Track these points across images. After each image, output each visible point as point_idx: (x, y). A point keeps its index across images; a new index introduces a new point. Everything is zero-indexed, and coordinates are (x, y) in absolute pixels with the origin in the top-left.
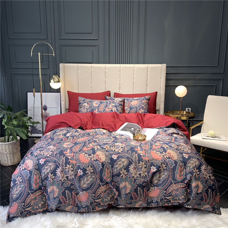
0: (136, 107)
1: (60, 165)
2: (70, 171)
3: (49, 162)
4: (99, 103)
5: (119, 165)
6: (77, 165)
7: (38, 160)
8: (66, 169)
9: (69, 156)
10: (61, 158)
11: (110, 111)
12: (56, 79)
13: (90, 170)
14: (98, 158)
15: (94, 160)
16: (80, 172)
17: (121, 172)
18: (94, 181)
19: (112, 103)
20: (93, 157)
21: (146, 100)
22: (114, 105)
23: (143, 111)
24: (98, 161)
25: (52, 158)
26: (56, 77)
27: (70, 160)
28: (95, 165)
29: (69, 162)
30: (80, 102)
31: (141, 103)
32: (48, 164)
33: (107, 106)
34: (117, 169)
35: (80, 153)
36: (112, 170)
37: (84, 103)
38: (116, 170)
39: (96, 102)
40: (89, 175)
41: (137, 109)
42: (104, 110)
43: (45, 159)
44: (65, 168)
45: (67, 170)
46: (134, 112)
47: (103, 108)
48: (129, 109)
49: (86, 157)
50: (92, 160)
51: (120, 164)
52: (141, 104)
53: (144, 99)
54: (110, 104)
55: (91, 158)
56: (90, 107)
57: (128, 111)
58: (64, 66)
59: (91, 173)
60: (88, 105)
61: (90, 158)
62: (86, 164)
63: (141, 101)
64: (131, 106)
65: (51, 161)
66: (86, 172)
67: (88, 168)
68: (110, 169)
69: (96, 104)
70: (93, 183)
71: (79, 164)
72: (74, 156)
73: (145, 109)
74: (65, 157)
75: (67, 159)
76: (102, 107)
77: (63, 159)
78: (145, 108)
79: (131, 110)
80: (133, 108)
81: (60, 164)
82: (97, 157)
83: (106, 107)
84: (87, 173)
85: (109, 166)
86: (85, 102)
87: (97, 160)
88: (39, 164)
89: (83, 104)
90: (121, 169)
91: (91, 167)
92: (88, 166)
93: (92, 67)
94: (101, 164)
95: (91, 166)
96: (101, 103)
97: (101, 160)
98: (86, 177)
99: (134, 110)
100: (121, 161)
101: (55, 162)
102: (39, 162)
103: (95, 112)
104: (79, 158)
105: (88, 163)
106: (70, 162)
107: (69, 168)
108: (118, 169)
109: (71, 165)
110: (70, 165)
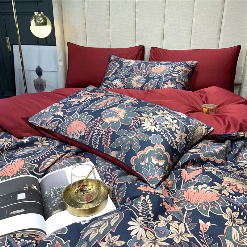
0: (160, 77)
23: (173, 86)
31: (172, 71)
41: (160, 80)
46: (152, 86)
52: (171, 73)
63: (174, 68)
64: (149, 74)
73: (177, 83)
78: (177, 80)
79: (147, 82)
80: (153, 78)
99: (153, 81)
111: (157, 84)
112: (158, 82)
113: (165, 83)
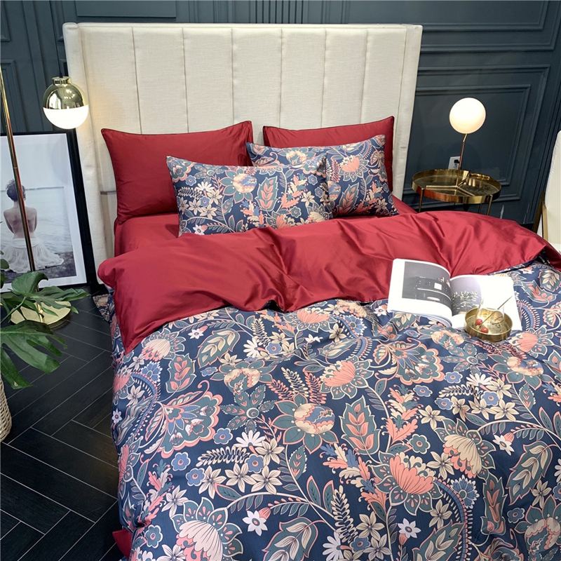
0: (359, 180)
1: (337, 524)
2: (376, 536)
3: (285, 518)
4: (254, 181)
5: (527, 472)
6: (392, 504)
7: (237, 516)
8: (360, 531)
9: (354, 478)
10: (329, 494)
11: (297, 205)
12: (68, 91)
13: (440, 515)
14: (460, 465)
15: (449, 475)
16: (408, 529)
17: (535, 493)
18: (459, 546)
19: (295, 178)
20: (443, 464)
21: (379, 150)
22: (303, 182)
23: (379, 189)
24: (463, 476)
25: (294, 500)
26: (65, 85)
27: (364, 494)
28: (455, 492)
29: (365, 503)
30: (182, 179)
31: (369, 164)
32: (285, 527)
33: (281, 189)
34: (522, 487)
35: (391, 457)
36: (507, 492)
37: (200, 181)
38: (515, 490)
39: (242, 176)
40: (441, 531)
41: (360, 184)
42: (278, 205)
43: (267, 510)
44: (355, 529)
45: (364, 535)
46: (353, 195)
47: (272, 198)
48: (337, 189)
49: (419, 470)
50: (441, 478)
51: (530, 468)
52: (370, 168)
53: (373, 150)
54: (289, 180)
55: (437, 471)
56: (226, 198)
57: (335, 193)
58: (82, 34)
59: (446, 522)
60: (218, 192)
61: (432, 469)
62: (426, 494)
63: (369, 158)
64: (342, 177)
65: (295, 516)
66: (431, 524)
67: (434, 508)
68: (501, 491)
69: (243, 182)
70: (456, 552)
71: (400, 500)
72: (372, 476)
73: (383, 183)
74: (341, 488)
75: (352, 492)
76: (267, 194)
77: (338, 495)
78: (382, 180)
79: (343, 190)
80: (350, 182)
81: (333, 522)
82: (455, 459)
83: (280, 195)
84: (433, 527)
85: (495, 481)
86: (202, 180)
87: (458, 474)
88: (247, 537)
89: (196, 185)
90: (533, 484)
91: (444, 502)
92: (435, 502)
93: (183, 36)
94: (474, 482)
95: (442, 499)
96: (260, 178)
97: (469, 469)
98: (430, 539)
99: (353, 188)
100: (529, 455)
101: (311, 514)
102: (244, 527)
103: (248, 216)
104: (395, 481)
105: (431, 491)
106: (367, 503)
107: (370, 527)
108: (525, 485)
109: (373, 514)
110: (369, 514)
111: (360, 192)
112: (360, 188)
113: (368, 188)
